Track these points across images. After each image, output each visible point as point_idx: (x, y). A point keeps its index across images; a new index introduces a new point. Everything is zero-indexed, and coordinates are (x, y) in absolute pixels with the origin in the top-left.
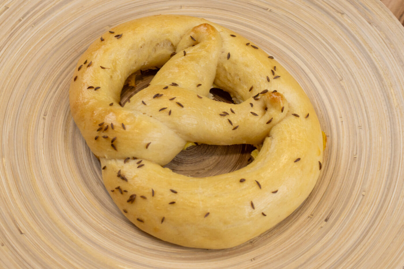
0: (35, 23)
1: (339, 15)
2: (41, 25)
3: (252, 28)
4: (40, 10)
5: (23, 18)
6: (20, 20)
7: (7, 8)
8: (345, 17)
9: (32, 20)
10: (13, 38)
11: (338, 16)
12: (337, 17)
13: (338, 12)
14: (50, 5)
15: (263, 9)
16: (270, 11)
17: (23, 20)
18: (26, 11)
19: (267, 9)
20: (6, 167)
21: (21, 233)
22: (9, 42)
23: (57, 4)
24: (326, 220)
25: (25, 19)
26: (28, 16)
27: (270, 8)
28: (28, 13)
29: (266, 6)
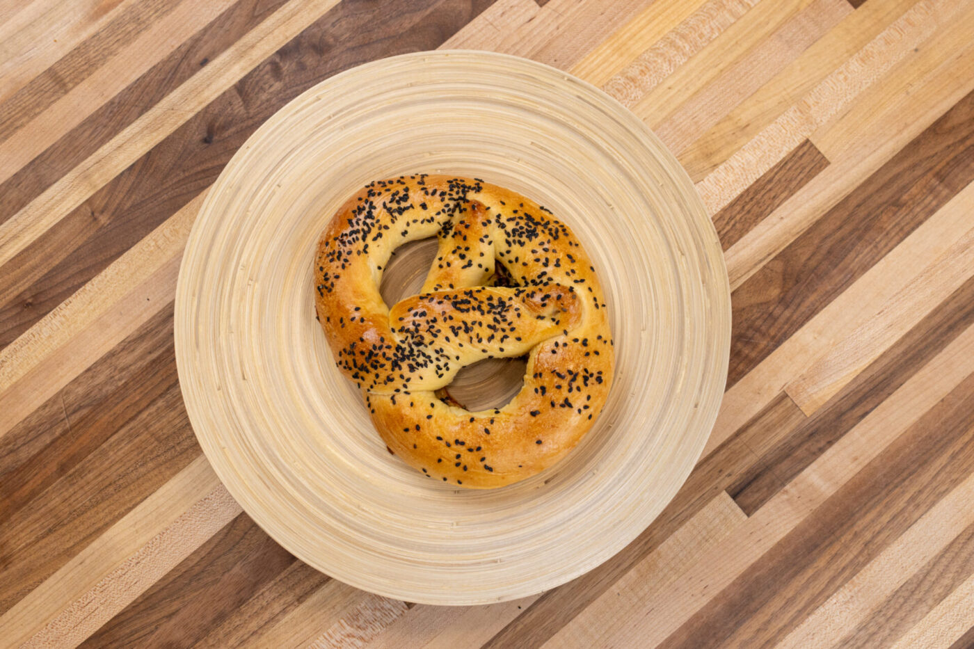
0: (346, 126)
1: (679, 253)
2: (352, 130)
3: (584, 220)
4: (357, 110)
5: (334, 115)
6: (330, 118)
7: (318, 99)
8: (683, 259)
9: (343, 120)
10: (315, 138)
11: (677, 254)
12: (675, 254)
13: (680, 250)
14: (372, 107)
15: (607, 203)
16: (612, 209)
17: (333, 118)
18: (341, 107)
19: (610, 205)
20: (255, 295)
21: (244, 379)
22: (309, 142)
23: (379, 108)
24: (546, 482)
25: (336, 117)
26: (340, 114)
27: (614, 205)
28: (341, 111)
29: (611, 202)
